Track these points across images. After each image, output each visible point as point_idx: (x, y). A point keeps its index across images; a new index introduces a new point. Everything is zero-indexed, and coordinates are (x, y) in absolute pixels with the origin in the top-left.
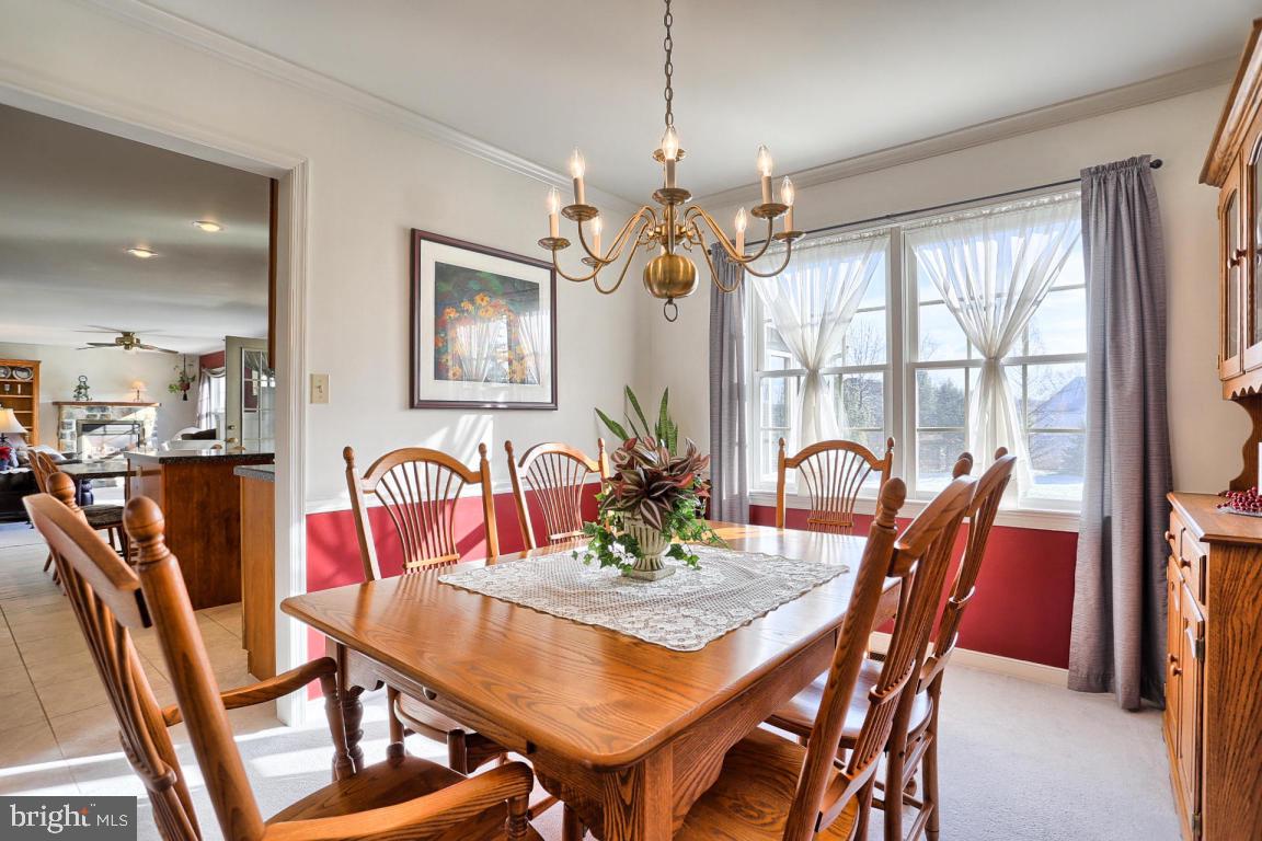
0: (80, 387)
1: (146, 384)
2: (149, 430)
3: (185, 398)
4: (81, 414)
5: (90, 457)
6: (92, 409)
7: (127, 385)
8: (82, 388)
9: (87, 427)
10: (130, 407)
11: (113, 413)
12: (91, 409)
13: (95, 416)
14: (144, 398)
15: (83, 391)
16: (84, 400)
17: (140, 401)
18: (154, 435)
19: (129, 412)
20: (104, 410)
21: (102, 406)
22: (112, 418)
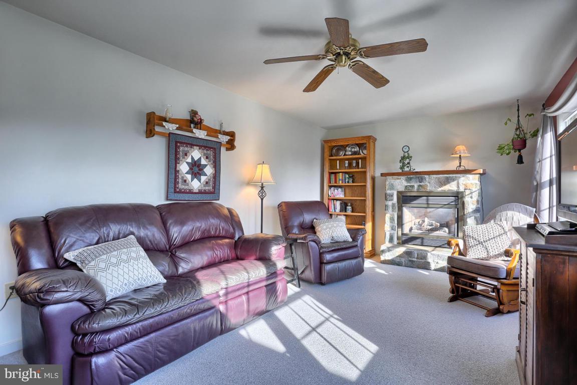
0: (403, 158)
1: (470, 149)
2: (471, 204)
3: (520, 160)
4: (400, 184)
5: (411, 229)
6: (411, 179)
7: (447, 150)
8: (405, 159)
9: (405, 199)
10: (449, 175)
11: (430, 184)
12: (409, 180)
13: (413, 186)
14: (466, 164)
15: (407, 161)
16: (406, 169)
17: (462, 168)
18: (476, 211)
19: (448, 181)
20: (421, 180)
21: (420, 176)
22: (429, 188)
